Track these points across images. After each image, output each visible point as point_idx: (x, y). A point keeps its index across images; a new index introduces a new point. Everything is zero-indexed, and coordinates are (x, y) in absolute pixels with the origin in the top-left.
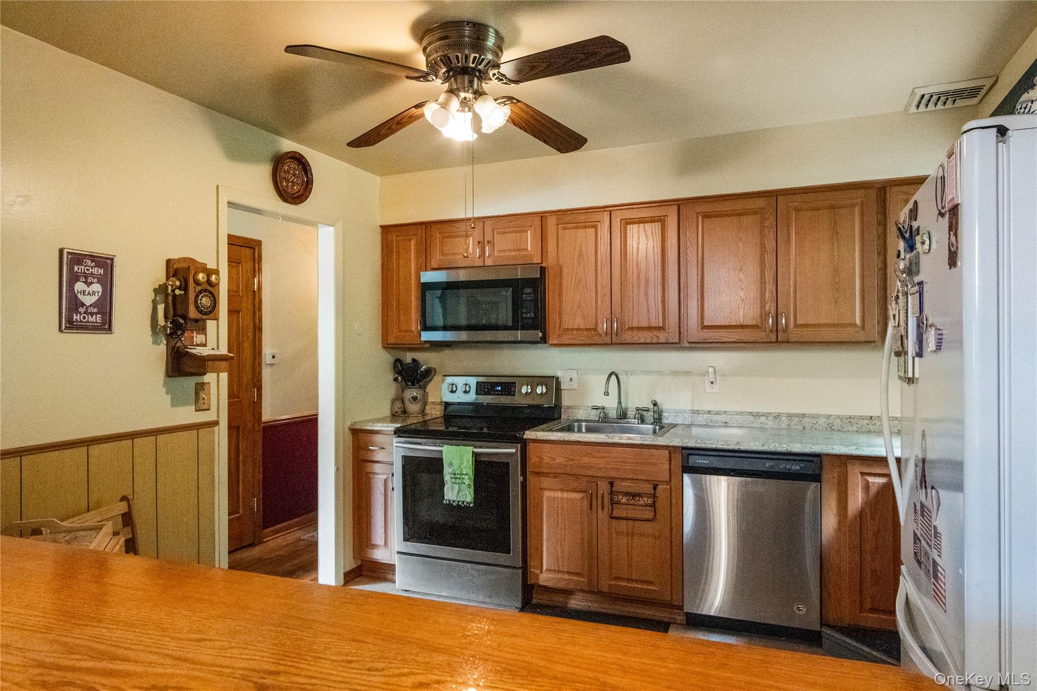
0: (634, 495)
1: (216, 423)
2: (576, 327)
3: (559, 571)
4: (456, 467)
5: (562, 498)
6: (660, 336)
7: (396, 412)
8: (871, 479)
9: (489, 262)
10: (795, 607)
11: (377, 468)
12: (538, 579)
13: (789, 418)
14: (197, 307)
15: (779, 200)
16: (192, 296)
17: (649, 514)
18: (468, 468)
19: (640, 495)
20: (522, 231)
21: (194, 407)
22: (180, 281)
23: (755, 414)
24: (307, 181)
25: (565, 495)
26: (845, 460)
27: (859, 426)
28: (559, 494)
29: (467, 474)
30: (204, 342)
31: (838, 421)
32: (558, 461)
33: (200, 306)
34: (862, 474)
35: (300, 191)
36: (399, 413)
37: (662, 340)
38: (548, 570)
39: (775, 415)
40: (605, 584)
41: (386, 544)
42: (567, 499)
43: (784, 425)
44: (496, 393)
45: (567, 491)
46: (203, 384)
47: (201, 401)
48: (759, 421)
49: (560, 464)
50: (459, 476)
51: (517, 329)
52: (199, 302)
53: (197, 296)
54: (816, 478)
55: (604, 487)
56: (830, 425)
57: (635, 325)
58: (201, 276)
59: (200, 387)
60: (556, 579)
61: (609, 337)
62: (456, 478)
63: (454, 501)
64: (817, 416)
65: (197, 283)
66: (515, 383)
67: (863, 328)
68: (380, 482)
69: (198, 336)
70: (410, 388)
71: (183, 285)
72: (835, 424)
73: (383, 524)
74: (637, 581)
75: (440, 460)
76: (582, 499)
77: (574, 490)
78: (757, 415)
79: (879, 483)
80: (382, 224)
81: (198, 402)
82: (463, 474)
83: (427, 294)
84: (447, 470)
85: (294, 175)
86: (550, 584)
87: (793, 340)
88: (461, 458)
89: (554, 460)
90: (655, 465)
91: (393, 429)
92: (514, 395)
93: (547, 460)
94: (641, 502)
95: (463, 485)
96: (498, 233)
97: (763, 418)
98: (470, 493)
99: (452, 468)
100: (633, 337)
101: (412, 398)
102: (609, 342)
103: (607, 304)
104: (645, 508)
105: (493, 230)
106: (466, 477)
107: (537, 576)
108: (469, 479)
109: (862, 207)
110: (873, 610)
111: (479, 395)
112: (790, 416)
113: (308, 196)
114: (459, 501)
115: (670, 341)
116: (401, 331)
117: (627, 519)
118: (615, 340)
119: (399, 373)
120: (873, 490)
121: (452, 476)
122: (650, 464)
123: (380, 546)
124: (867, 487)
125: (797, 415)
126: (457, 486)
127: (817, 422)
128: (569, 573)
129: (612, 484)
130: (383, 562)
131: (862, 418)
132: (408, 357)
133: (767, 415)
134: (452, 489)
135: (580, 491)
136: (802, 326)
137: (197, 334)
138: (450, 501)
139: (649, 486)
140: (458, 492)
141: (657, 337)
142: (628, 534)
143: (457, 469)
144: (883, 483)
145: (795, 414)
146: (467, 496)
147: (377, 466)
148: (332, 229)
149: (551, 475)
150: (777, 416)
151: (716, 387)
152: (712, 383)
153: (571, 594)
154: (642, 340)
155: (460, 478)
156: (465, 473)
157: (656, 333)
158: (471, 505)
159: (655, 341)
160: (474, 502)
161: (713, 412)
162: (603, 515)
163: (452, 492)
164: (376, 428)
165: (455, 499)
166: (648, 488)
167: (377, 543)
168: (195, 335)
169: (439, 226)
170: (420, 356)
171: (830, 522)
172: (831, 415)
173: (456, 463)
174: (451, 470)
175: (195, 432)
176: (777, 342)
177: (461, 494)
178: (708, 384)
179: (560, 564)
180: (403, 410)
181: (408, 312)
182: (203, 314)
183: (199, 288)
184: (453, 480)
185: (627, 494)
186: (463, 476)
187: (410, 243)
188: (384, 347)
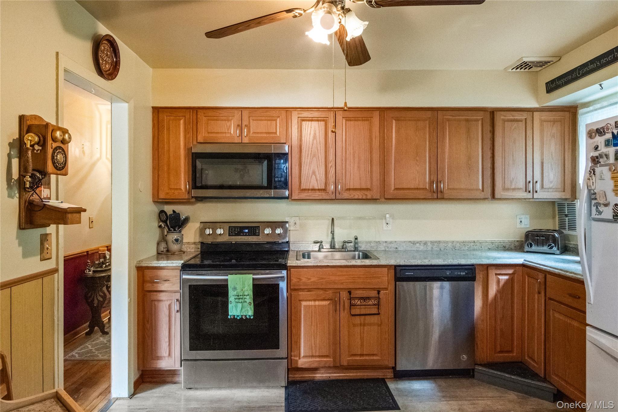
0: (364, 299)
1: (56, 271)
2: (311, 188)
3: (312, 356)
4: (239, 290)
5: (315, 306)
6: (368, 194)
7: (162, 251)
8: (501, 277)
9: (246, 140)
10: (461, 358)
11: (162, 296)
12: (297, 364)
13: (432, 244)
14: (54, 163)
15: (438, 113)
16: (50, 151)
17: (375, 311)
18: (249, 290)
19: (369, 298)
20: (272, 120)
21: (39, 257)
22: (39, 137)
23: (413, 242)
24: (116, 61)
25: (317, 303)
26: (487, 267)
27: (469, 247)
28: (312, 303)
29: (248, 295)
30: (49, 196)
31: (458, 244)
32: (312, 280)
33: (56, 161)
34: (496, 274)
35: (110, 69)
36: (165, 252)
37: (369, 197)
38: (304, 357)
39: (424, 242)
40: (345, 360)
41: (170, 354)
42: (319, 306)
43: (429, 248)
44: (244, 234)
45: (318, 300)
46: (47, 235)
47: (46, 251)
48: (416, 246)
49: (314, 282)
50: (241, 297)
51: (271, 189)
52: (55, 158)
53: (54, 152)
54: (473, 279)
55: (344, 295)
56: (454, 247)
57: (351, 187)
58: (58, 134)
59: (44, 238)
60: (311, 361)
61: (334, 195)
62: (239, 299)
63: (238, 316)
64: (447, 242)
65: (54, 140)
66: (259, 227)
67: (483, 191)
68: (164, 306)
69: (45, 189)
70: (172, 232)
71: (42, 142)
72: (457, 246)
73: (167, 340)
74: (367, 355)
75: (226, 286)
76: (329, 304)
77: (324, 300)
78: (414, 243)
79: (504, 279)
80: (153, 106)
81: (43, 252)
82: (244, 295)
83: (197, 161)
84: (232, 294)
85: (107, 55)
86: (306, 366)
87: (446, 198)
88: (244, 284)
89: (310, 279)
90: (379, 278)
91: (180, 265)
92: (259, 235)
93: (304, 280)
94: (370, 303)
95: (245, 304)
96: (253, 120)
97: (418, 245)
98: (251, 308)
99: (236, 291)
100: (350, 195)
101: (175, 240)
102: (334, 198)
103: (333, 172)
104: (373, 306)
105: (249, 117)
106: (248, 297)
107: (297, 361)
108: (250, 298)
109: (482, 122)
110: (501, 352)
111: (231, 236)
112: (432, 242)
113: (117, 75)
114: (242, 316)
115: (374, 198)
116: (171, 189)
117: (360, 315)
118: (338, 196)
119: (165, 222)
120: (502, 283)
121: (236, 297)
122: (375, 277)
123: (164, 357)
124: (498, 281)
125: (436, 242)
126: (240, 305)
127: (447, 246)
128: (319, 356)
129: (350, 293)
130: (166, 369)
131: (470, 242)
132: (169, 209)
133: (420, 242)
134: (236, 307)
135: (328, 300)
136: (451, 189)
137: (44, 188)
138: (234, 316)
139: (374, 292)
140: (242, 309)
141: (366, 195)
142: (361, 325)
143: (240, 291)
144: (506, 279)
145: (435, 241)
146: (249, 312)
147: (162, 294)
148: (126, 105)
149: (306, 290)
150: (425, 243)
151: (390, 227)
152: (387, 224)
153: (317, 370)
154: (356, 197)
155: (242, 299)
156: (247, 294)
157: (366, 193)
158: (252, 318)
159: (364, 197)
160: (254, 316)
161: (388, 242)
162: (344, 314)
163: (236, 310)
164: (162, 265)
165: (239, 314)
166: (374, 294)
167: (163, 355)
168: (43, 188)
169: (205, 111)
170: (178, 208)
171: (478, 304)
172: (454, 241)
173: (239, 287)
174: (235, 293)
175: (40, 280)
176: (437, 198)
177: (243, 310)
178: (385, 225)
179: (314, 351)
180: (167, 249)
181: (178, 174)
182: (57, 170)
183: (55, 145)
184: (236, 300)
185: (361, 298)
186: (245, 297)
187: (180, 123)
188: (154, 202)
